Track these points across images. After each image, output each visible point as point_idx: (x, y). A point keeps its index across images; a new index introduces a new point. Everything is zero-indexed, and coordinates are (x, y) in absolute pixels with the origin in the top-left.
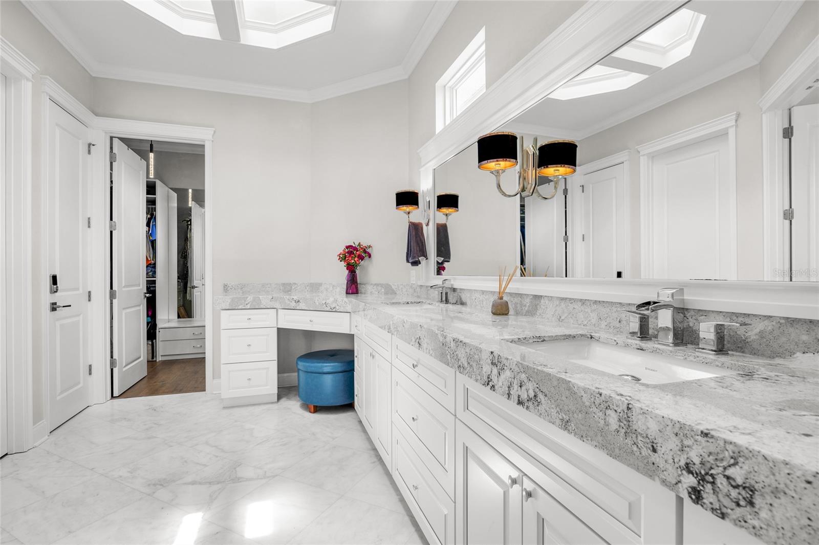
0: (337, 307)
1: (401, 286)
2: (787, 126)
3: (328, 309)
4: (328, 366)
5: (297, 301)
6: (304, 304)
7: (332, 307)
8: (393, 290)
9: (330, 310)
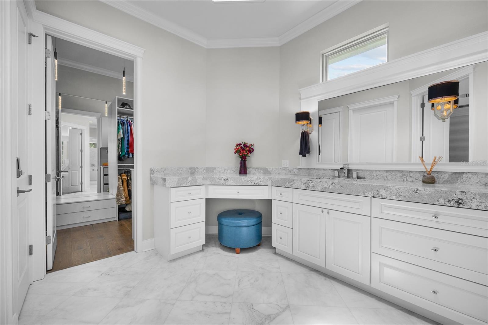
0: (260, 183)
1: (275, 169)
2: (422, 103)
3: (252, 184)
4: (243, 222)
5: (226, 179)
6: (232, 182)
7: (256, 182)
8: (269, 171)
9: (254, 184)
